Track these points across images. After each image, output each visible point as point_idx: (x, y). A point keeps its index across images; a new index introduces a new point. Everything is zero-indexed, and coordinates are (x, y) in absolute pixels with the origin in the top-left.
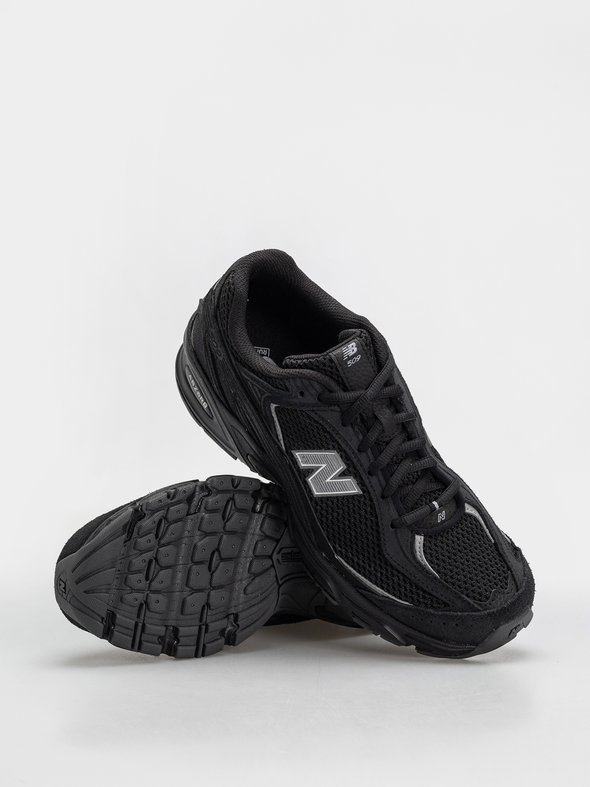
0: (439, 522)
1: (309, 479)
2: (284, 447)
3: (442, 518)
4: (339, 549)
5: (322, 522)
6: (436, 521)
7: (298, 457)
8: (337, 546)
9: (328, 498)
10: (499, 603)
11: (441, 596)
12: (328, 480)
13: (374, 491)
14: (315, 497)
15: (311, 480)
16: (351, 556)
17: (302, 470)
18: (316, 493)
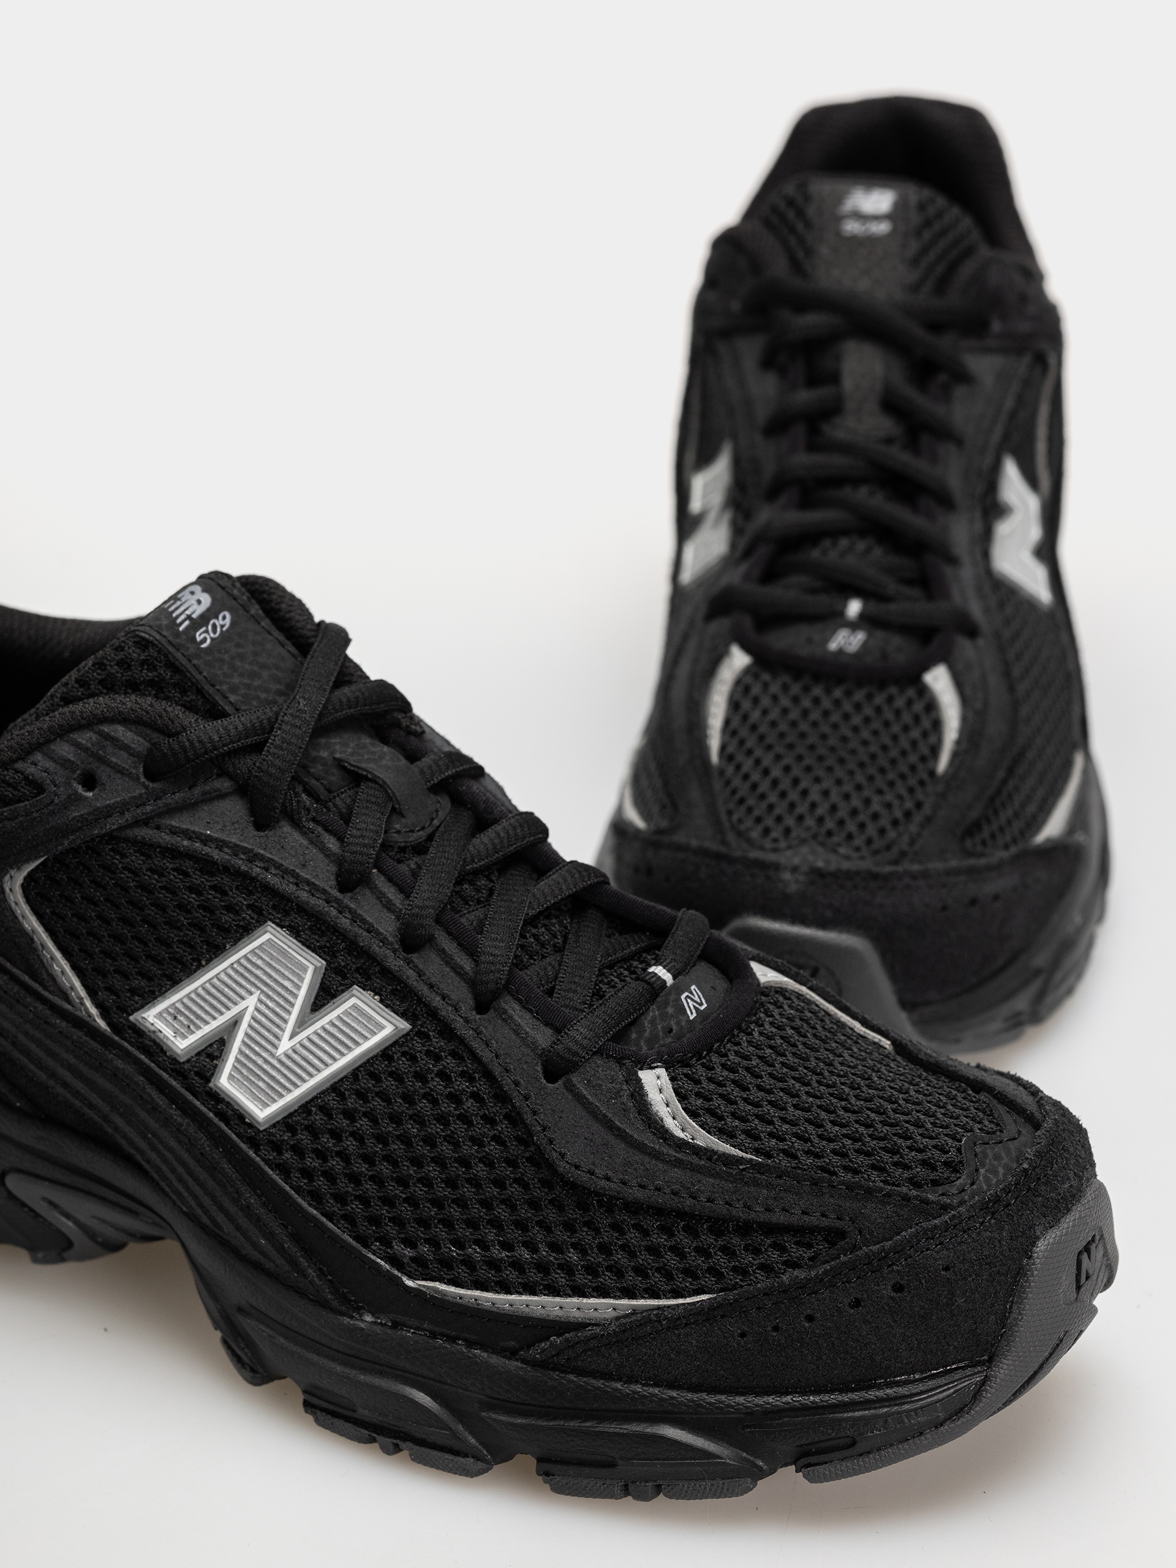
0: (691, 1018)
1: (221, 1081)
2: (102, 1024)
3: (697, 1006)
4: (408, 1252)
5: (316, 1197)
6: (683, 1018)
7: (160, 1025)
8: (398, 1248)
9: (306, 1107)
10: (1001, 1171)
11: (806, 1218)
12: (285, 1045)
13: (444, 999)
14: (265, 1130)
15: (231, 1077)
16: (454, 1252)
17: (188, 1061)
18: (262, 1112)
